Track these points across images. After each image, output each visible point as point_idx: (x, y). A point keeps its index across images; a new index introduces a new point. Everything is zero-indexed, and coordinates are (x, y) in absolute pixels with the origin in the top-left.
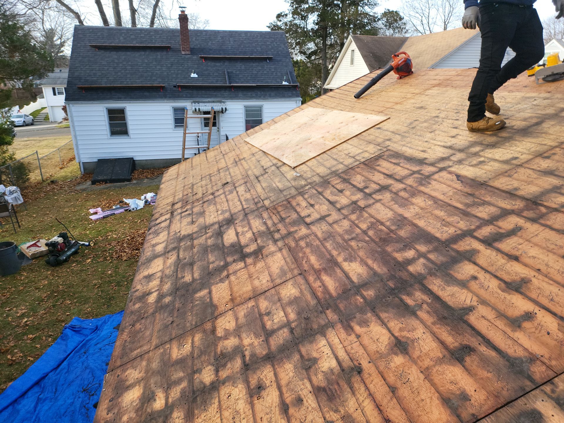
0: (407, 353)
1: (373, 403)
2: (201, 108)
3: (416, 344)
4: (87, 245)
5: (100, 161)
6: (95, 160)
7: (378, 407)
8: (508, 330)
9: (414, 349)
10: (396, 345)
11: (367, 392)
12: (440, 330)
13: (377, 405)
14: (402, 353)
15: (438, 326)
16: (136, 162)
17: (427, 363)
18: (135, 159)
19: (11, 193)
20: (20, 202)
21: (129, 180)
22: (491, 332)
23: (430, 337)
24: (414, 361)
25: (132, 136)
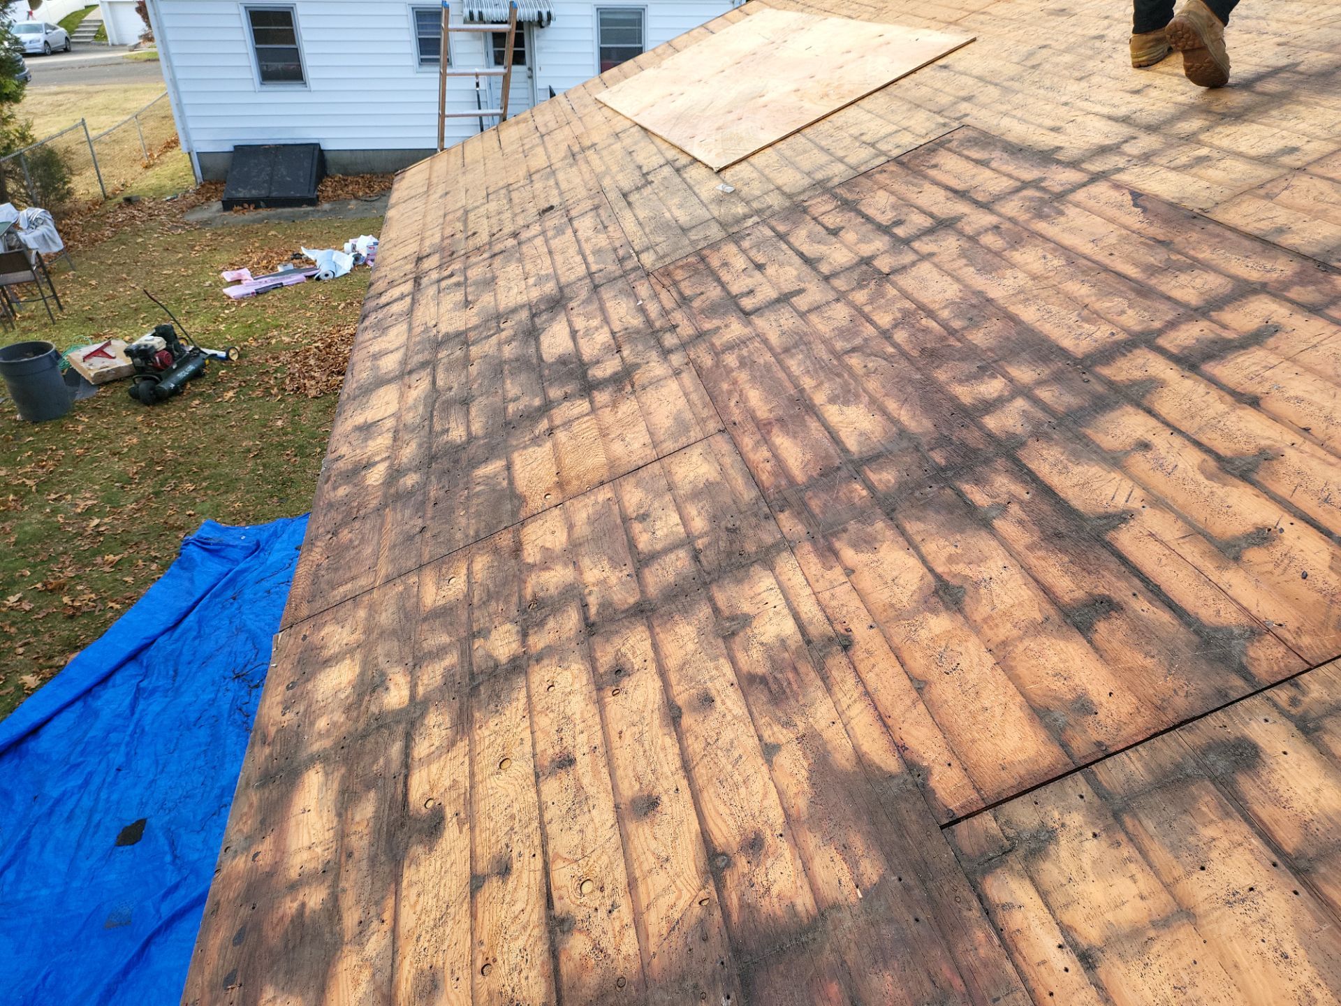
0: (960, 611)
1: (872, 711)
2: (484, 11)
3: (983, 591)
4: (221, 359)
5: (238, 149)
6: (228, 147)
7: (883, 720)
8: (1209, 566)
9: (979, 601)
10: (936, 592)
11: (861, 688)
12: (1043, 563)
13: (880, 715)
14: (947, 608)
15: (1040, 553)
16: (328, 156)
17: (1005, 631)
18: (326, 146)
19: (33, 224)
20: (55, 249)
21: (313, 202)
22: (1167, 569)
23: (1018, 576)
24: (976, 629)
25: (312, 84)
